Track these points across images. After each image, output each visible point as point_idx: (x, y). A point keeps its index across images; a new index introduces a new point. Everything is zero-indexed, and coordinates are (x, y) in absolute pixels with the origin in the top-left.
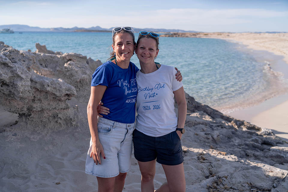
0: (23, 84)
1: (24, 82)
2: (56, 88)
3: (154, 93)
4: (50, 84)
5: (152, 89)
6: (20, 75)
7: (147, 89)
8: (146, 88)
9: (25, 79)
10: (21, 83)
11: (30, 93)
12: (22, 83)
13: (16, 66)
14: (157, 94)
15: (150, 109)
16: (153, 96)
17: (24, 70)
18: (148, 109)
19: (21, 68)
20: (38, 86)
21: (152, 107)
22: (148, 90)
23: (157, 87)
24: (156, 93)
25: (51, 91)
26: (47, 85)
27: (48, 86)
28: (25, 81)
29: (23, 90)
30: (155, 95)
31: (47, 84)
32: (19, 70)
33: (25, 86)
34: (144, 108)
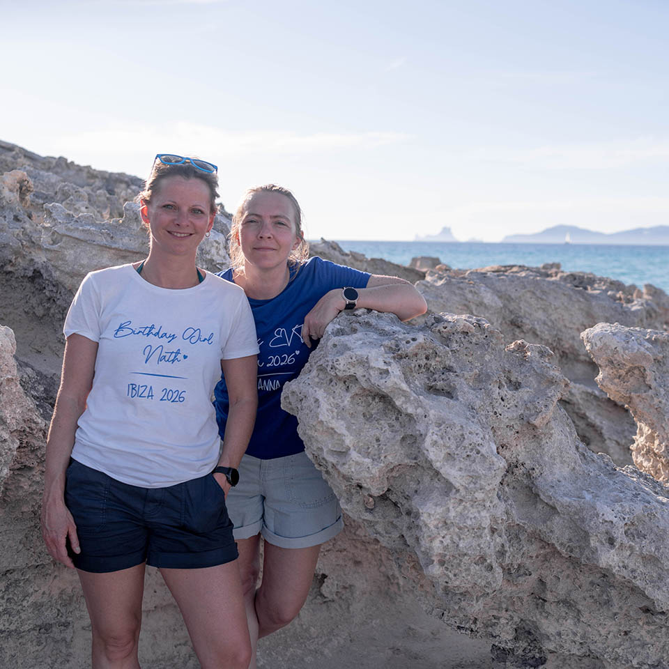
0: (452, 514)
1: (460, 509)
2: (657, 560)
3: (178, 352)
4: (619, 534)
5: (174, 337)
6: (437, 465)
7: (154, 331)
8: (152, 327)
9: (463, 492)
10: (440, 510)
11: (490, 568)
12: (448, 510)
13: (432, 412)
14: (185, 357)
15: (152, 396)
16: (173, 361)
17: (466, 442)
18: (146, 394)
19: (452, 426)
20: (558, 532)
21: (158, 394)
22: (158, 333)
23: (191, 337)
24: (183, 353)
25: (625, 573)
26: (604, 538)
27: (611, 541)
28: (461, 501)
29: (446, 548)
30: (180, 357)
31: (603, 529)
32: (435, 437)
33: (460, 529)
34: (133, 389)
